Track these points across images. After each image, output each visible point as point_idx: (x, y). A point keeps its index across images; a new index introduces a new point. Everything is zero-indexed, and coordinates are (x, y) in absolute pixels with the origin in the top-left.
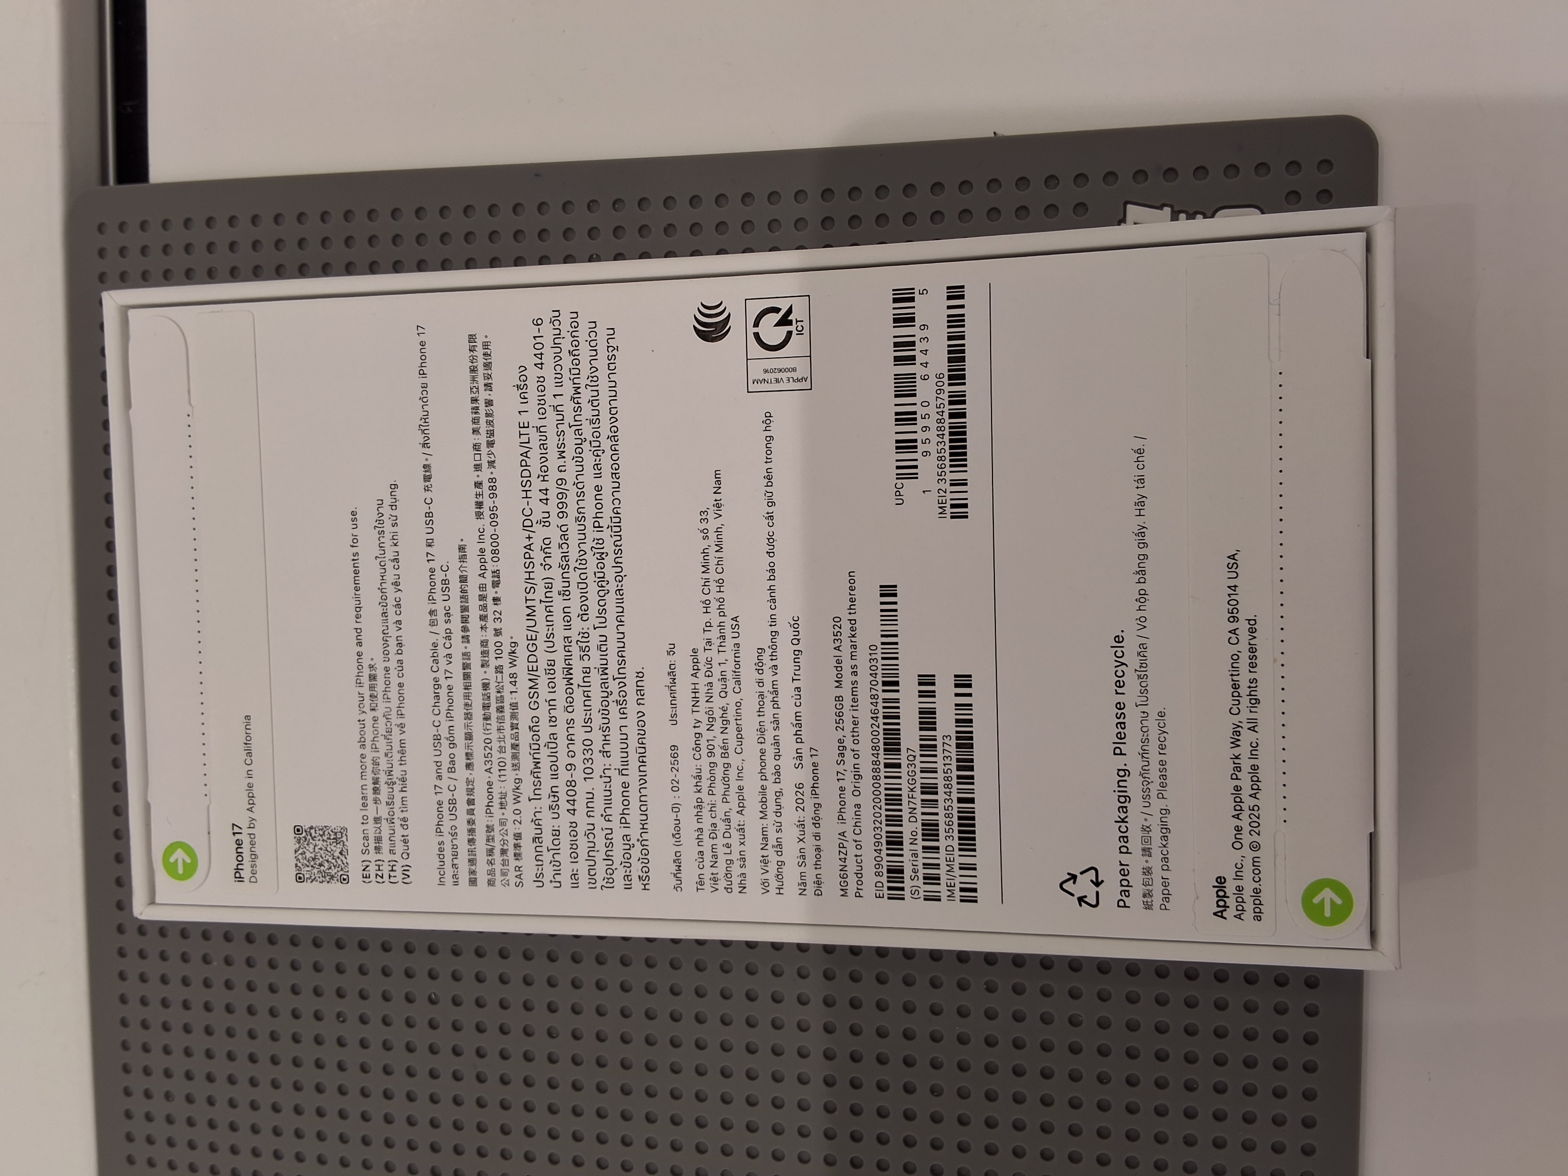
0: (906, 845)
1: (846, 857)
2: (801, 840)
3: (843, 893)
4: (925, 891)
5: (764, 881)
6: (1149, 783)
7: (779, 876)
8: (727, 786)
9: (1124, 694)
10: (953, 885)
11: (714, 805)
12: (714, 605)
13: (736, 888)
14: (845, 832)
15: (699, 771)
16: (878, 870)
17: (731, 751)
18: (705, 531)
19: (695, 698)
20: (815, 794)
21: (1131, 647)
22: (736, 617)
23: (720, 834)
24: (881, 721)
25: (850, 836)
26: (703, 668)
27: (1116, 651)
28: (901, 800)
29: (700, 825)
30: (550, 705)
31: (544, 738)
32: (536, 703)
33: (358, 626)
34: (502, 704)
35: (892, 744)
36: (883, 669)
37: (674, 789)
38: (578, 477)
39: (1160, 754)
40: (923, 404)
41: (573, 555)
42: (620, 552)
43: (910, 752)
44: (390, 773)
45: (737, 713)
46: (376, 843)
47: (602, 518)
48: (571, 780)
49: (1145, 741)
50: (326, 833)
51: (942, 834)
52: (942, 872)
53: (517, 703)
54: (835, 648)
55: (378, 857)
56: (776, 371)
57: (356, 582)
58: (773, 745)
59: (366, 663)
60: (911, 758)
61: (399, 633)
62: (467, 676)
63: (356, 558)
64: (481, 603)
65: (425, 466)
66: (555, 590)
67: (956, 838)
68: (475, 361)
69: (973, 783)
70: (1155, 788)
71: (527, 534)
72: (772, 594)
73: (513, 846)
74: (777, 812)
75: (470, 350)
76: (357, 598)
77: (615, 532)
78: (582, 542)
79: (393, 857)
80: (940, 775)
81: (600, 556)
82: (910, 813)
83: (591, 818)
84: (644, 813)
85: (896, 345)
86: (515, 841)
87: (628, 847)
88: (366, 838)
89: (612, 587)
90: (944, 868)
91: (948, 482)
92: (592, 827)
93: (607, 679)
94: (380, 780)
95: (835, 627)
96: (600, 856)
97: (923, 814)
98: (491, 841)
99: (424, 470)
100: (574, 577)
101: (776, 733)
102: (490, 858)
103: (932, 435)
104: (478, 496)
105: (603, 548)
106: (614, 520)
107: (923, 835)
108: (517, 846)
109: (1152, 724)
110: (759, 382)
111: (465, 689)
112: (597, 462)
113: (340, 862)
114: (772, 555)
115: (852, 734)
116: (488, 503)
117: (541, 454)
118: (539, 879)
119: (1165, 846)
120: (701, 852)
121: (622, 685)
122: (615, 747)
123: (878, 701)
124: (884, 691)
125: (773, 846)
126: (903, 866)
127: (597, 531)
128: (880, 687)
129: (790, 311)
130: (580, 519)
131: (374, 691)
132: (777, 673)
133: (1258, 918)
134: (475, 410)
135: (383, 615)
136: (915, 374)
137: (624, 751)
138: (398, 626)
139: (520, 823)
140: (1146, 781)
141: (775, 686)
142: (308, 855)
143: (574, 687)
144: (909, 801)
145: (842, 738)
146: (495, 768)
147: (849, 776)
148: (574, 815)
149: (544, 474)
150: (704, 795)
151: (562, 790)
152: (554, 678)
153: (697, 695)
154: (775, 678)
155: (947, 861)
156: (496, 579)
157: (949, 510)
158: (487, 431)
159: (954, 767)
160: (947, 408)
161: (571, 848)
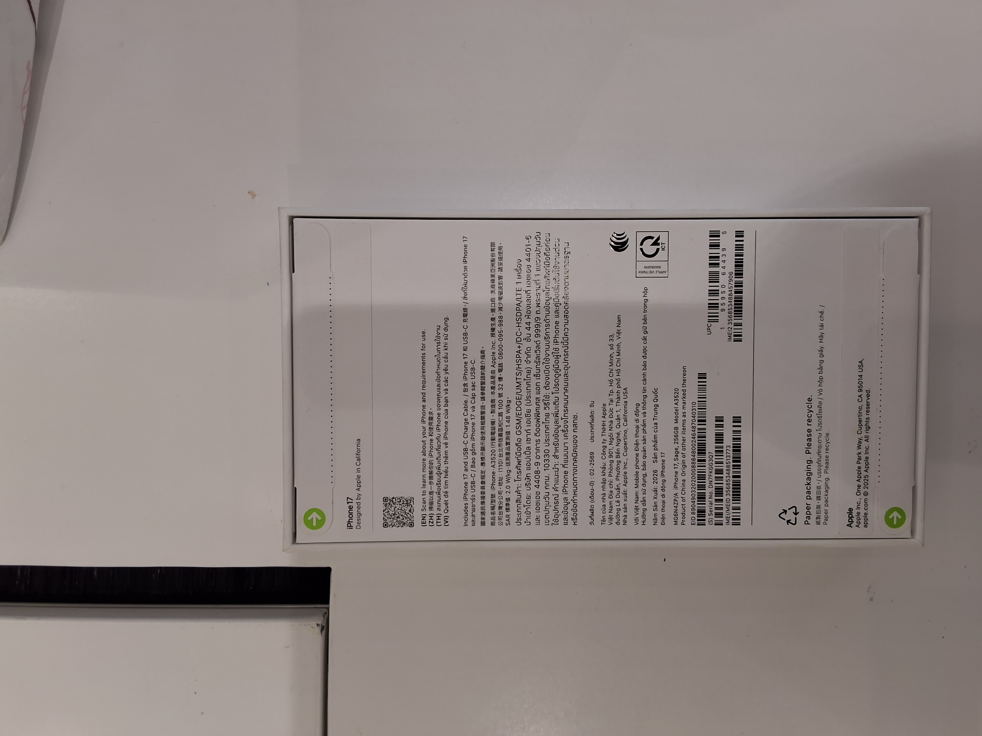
0: (707, 499)
1: (678, 506)
2: (655, 498)
3: (675, 523)
4: (715, 521)
5: (636, 519)
6: (821, 466)
7: (644, 516)
8: (619, 472)
9: (811, 425)
10: (729, 517)
11: (611, 482)
12: (615, 382)
13: (621, 522)
14: (677, 493)
15: (604, 465)
16: (693, 512)
17: (621, 455)
18: (612, 345)
19: (604, 428)
20: (663, 475)
21: (815, 403)
22: (626, 388)
23: (614, 496)
24: (697, 439)
25: (680, 495)
26: (608, 414)
27: (808, 405)
28: (705, 477)
29: (604, 492)
30: (527, 432)
31: (524, 449)
32: (520, 432)
33: (423, 391)
34: (501, 432)
35: (702, 450)
36: (698, 414)
37: (591, 474)
38: (547, 317)
39: (826, 452)
40: (722, 286)
41: (543, 356)
42: (567, 355)
43: (711, 454)
44: (439, 468)
45: (625, 436)
46: (430, 505)
47: (558, 337)
48: (537, 470)
49: (820, 447)
50: (402, 500)
51: (725, 493)
52: (724, 511)
53: (510, 432)
54: (675, 404)
55: (431, 512)
56: (651, 267)
57: (424, 369)
58: (642, 452)
59: (427, 410)
60: (711, 457)
61: (446, 395)
62: (483, 418)
63: (424, 356)
64: (492, 380)
65: (464, 309)
66: (532, 374)
67: (731, 495)
68: (493, 256)
69: (740, 469)
70: (823, 468)
71: (518, 345)
72: (645, 377)
73: (505, 504)
74: (643, 485)
75: (492, 250)
76: (424, 377)
77: (565, 345)
78: (547, 350)
79: (439, 512)
80: (725, 465)
81: (557, 357)
82: (709, 483)
83: (547, 489)
84: (575, 486)
85: (710, 257)
86: (507, 502)
87: (566, 504)
88: (424, 502)
89: (562, 372)
90: (725, 509)
91: (733, 324)
92: (548, 494)
93: (558, 419)
94: (433, 472)
95: (676, 393)
96: (551, 509)
97: (716, 484)
98: (493, 502)
99: (463, 311)
100: (542, 367)
101: (644, 445)
102: (493, 511)
103: (726, 301)
104: (492, 325)
105: (558, 353)
106: (565, 339)
107: (716, 494)
108: (507, 504)
109: (823, 439)
110: (642, 273)
111: (482, 424)
112: (557, 310)
113: (409, 516)
114: (645, 357)
115: (682, 445)
116: (497, 329)
117: (527, 304)
118: (519, 521)
119: (826, 495)
120: (604, 505)
121: (566, 422)
122: (561, 454)
123: (695, 429)
124: (698, 424)
125: (641, 501)
126: (705, 509)
127: (555, 344)
128: (697, 423)
129: (658, 239)
130: (547, 338)
131: (431, 425)
132: (646, 416)
133: (866, 526)
134: (493, 281)
135: (438, 386)
136: (719, 272)
137: (566, 455)
138: (446, 392)
139: (510, 493)
140: (820, 466)
141: (644, 422)
142: (391, 512)
143: (541, 423)
144: (709, 478)
145: (677, 447)
146: (497, 465)
147: (680, 466)
148: (538, 488)
149: (528, 315)
150: (607, 477)
151: (532, 475)
152: (530, 419)
153: (605, 427)
154: (644, 418)
155: (726, 506)
156: (501, 368)
157: (733, 338)
158: (499, 292)
159: (731, 461)
160: (734, 289)
161: (536, 505)
